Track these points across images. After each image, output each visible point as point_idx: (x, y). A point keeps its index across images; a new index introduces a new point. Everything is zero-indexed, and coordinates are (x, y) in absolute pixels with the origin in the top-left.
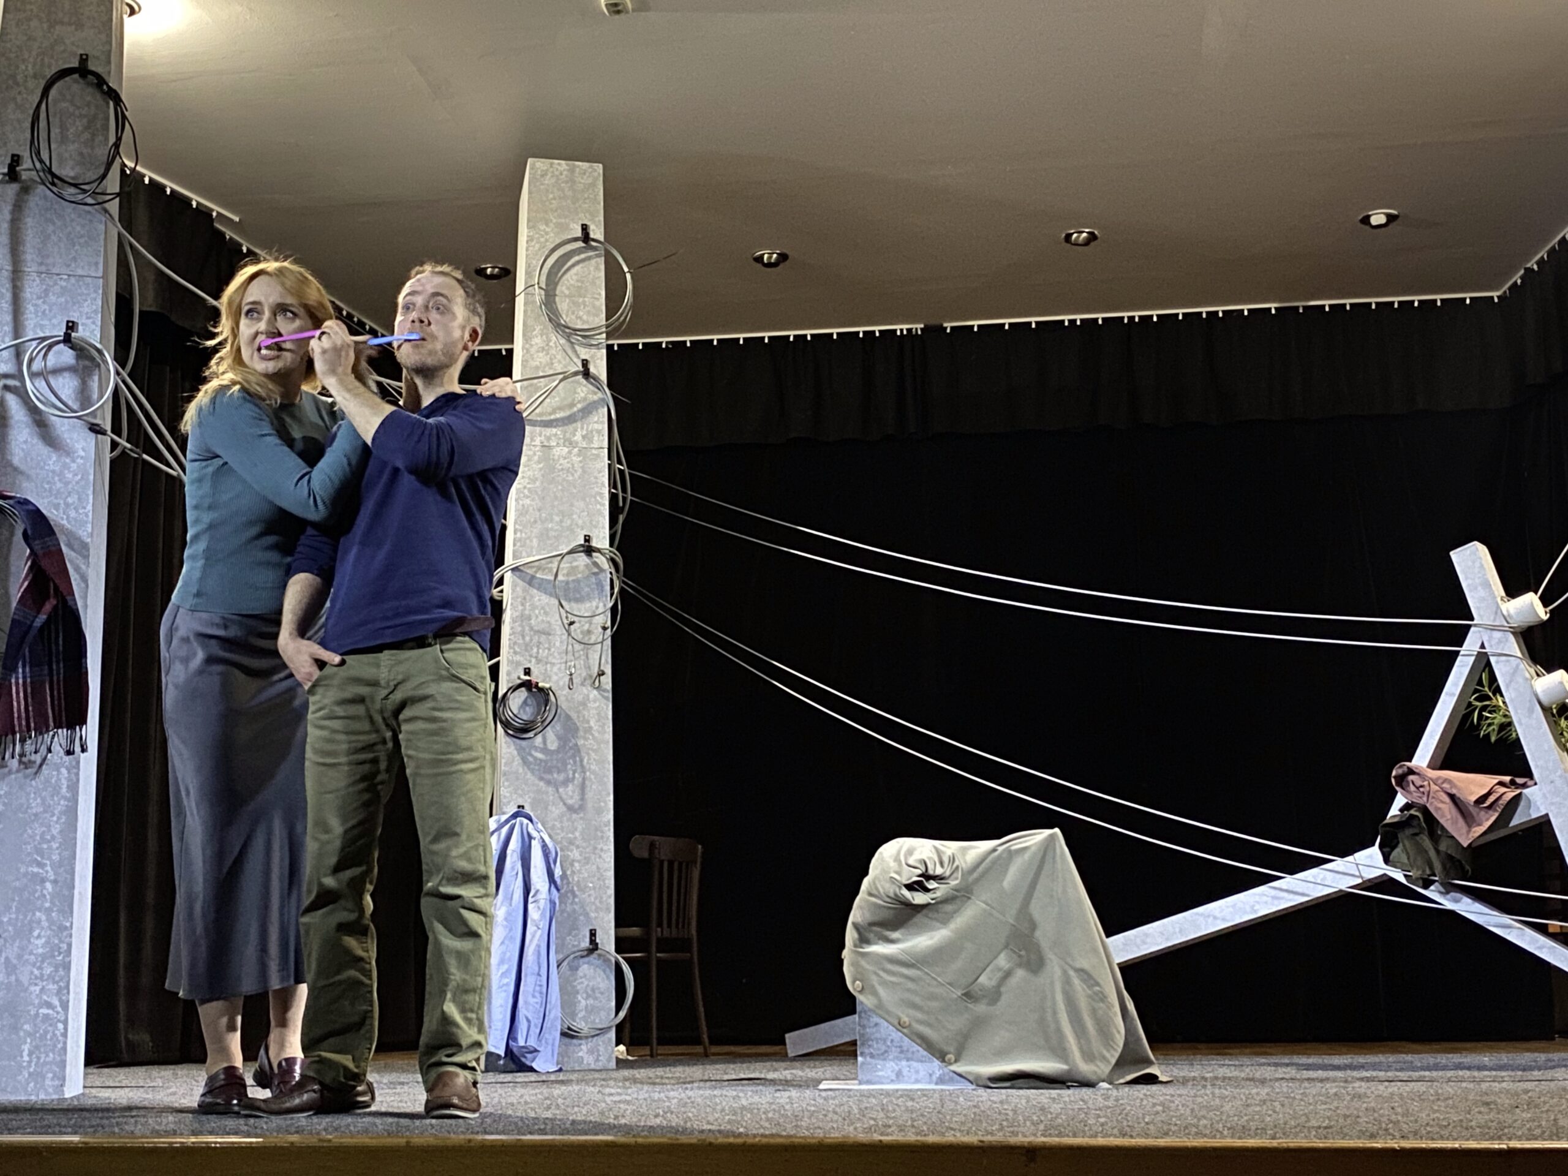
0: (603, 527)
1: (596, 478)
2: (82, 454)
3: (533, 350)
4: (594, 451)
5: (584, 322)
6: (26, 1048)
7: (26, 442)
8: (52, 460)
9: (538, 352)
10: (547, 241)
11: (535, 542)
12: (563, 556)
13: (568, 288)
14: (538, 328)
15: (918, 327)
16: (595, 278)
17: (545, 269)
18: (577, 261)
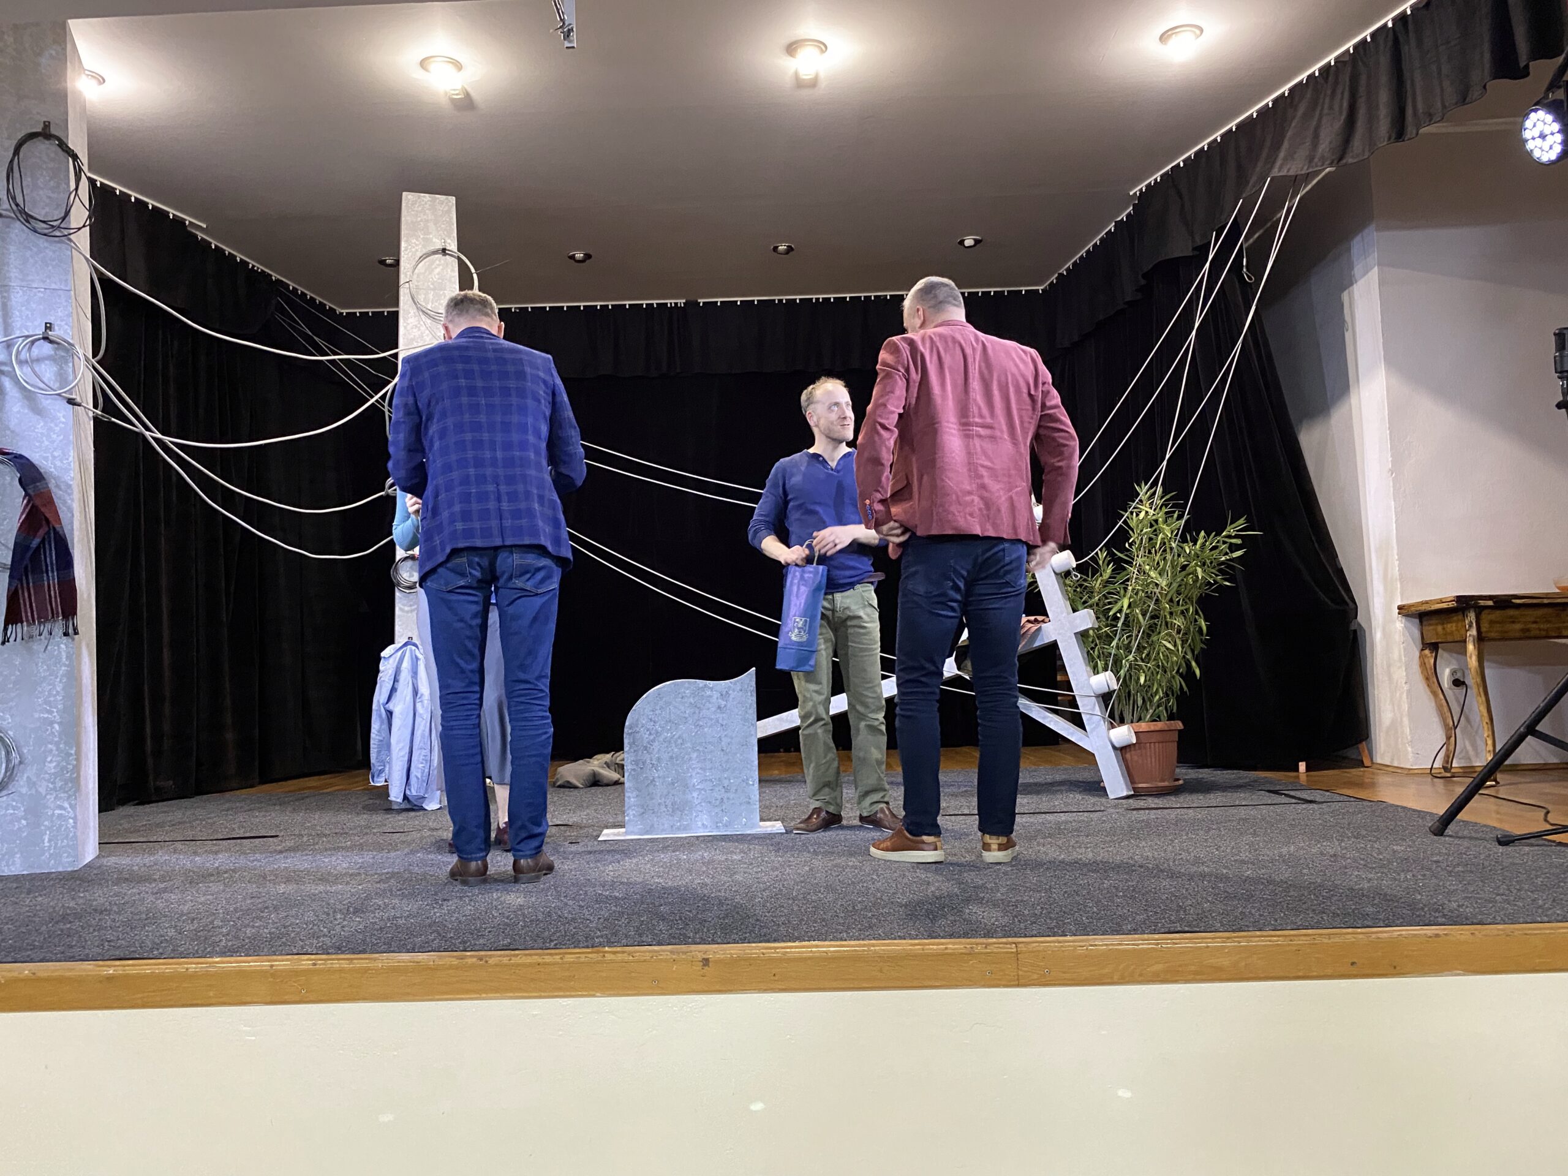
2: (63, 420)
3: (409, 327)
6: (46, 838)
7: (19, 412)
8: (40, 426)
10: (417, 250)
13: (433, 284)
14: (412, 312)
15: (681, 302)
16: (451, 277)
17: (416, 271)
18: (439, 265)
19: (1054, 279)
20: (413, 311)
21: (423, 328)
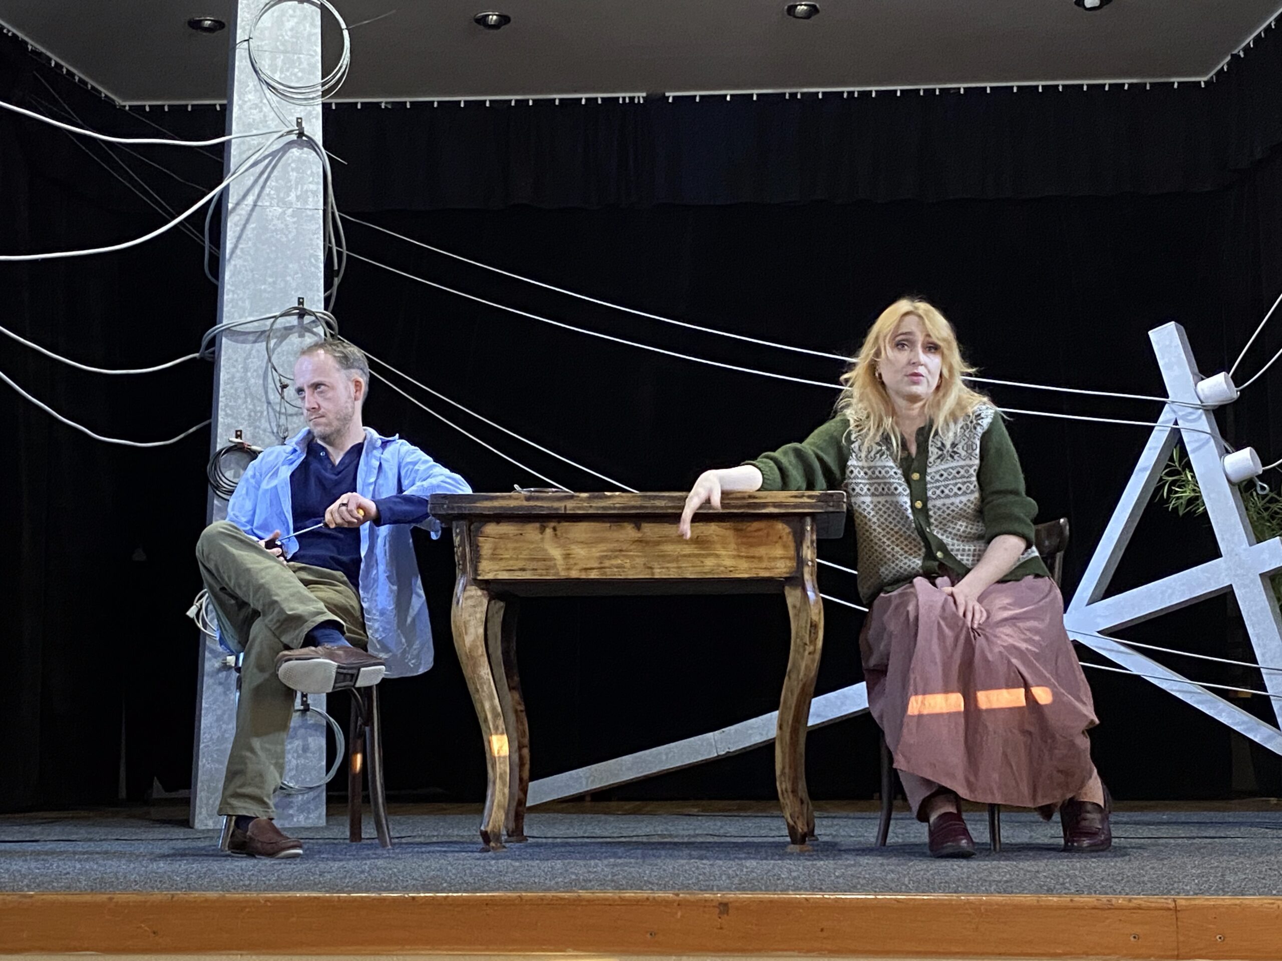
0: (318, 291)
1: (311, 240)
3: (246, 107)
4: (309, 213)
5: (299, 79)
9: (251, 108)
11: (247, 304)
12: (276, 317)
13: (283, 44)
14: (251, 85)
15: (640, 96)
16: (310, 35)
17: (260, 24)
18: (291, 16)
19: (1224, 64)
20: (253, 81)
21: (266, 109)
